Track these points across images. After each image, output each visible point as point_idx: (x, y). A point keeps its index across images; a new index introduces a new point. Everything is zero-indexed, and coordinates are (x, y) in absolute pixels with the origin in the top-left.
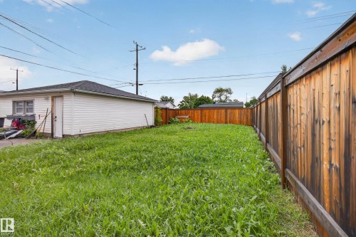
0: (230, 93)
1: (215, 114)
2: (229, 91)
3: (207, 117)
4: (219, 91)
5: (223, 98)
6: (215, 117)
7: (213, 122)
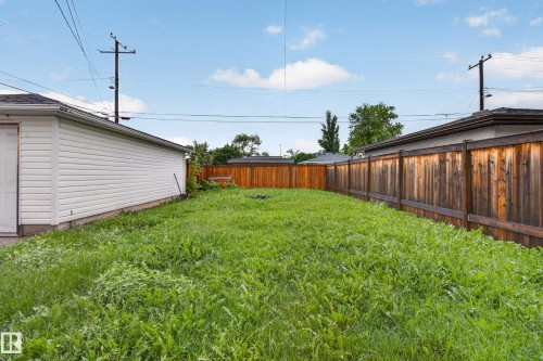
0: (258, 143)
1: (274, 174)
2: (256, 140)
3: (260, 178)
4: (242, 139)
5: (247, 150)
6: (274, 179)
7: (271, 186)
